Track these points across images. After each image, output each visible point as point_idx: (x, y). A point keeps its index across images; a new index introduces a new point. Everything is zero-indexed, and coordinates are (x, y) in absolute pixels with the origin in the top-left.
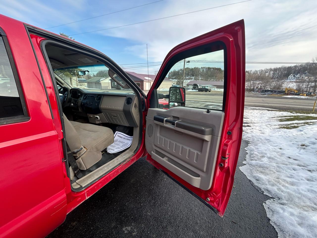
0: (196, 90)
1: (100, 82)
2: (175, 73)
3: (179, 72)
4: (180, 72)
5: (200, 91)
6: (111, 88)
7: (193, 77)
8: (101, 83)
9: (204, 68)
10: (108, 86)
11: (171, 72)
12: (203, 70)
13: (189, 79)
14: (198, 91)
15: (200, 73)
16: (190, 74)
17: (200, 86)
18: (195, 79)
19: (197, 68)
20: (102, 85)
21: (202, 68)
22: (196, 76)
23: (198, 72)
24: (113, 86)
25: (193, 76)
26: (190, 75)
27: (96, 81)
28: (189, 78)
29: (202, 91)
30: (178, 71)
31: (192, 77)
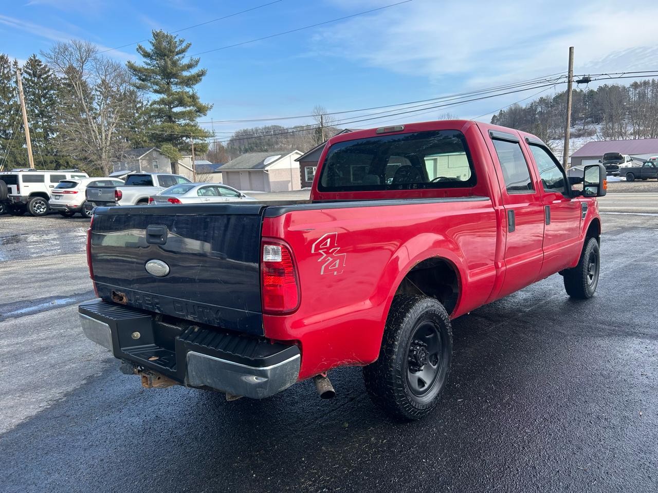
0: (615, 175)
1: (266, 169)
2: (518, 117)
3: (536, 110)
4: (539, 109)
5: (633, 181)
6: (300, 186)
7: (598, 127)
8: (267, 171)
9: (646, 84)
10: (290, 179)
11: (501, 114)
12: (642, 96)
13: (579, 136)
14: (625, 179)
15: (628, 109)
16: (580, 115)
17: (635, 161)
18: (606, 134)
19: (614, 88)
20: (272, 178)
21: (635, 85)
22: (611, 119)
23: (621, 102)
24: (306, 179)
25: (597, 120)
26: (581, 119)
27: (251, 167)
28: (580, 130)
29: (644, 179)
30: (528, 106)
31: (591, 127)
